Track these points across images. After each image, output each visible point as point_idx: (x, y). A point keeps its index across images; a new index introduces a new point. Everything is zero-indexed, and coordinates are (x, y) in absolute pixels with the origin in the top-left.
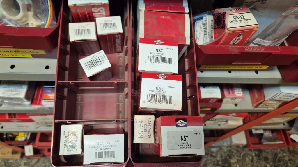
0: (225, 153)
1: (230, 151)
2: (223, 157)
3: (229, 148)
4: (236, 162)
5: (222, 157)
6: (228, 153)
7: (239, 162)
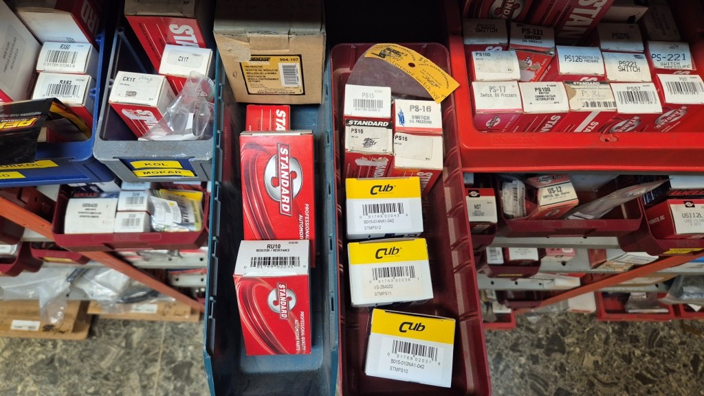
0: (554, 325)
1: (563, 322)
2: (551, 333)
3: (562, 317)
4: (574, 343)
5: (547, 332)
6: (560, 325)
7: (580, 343)
